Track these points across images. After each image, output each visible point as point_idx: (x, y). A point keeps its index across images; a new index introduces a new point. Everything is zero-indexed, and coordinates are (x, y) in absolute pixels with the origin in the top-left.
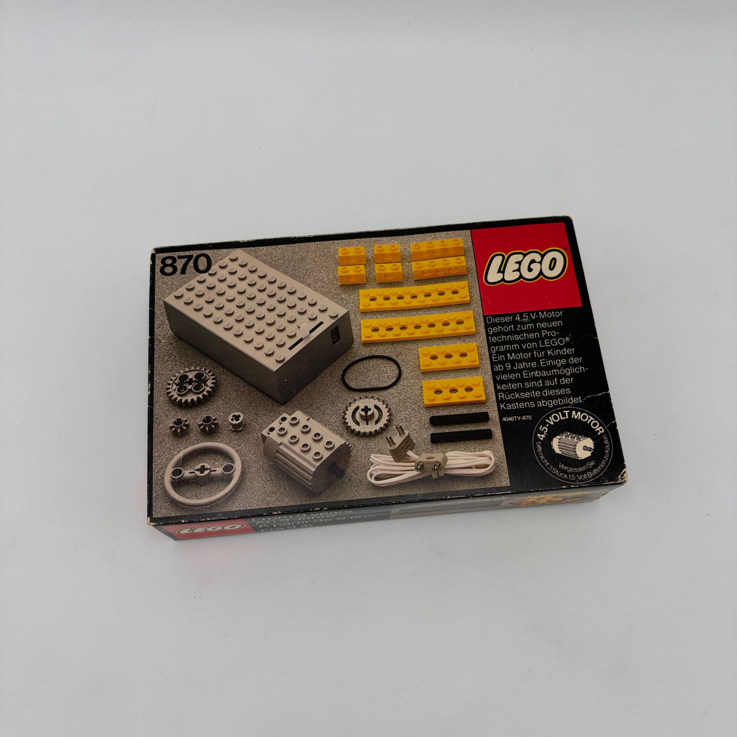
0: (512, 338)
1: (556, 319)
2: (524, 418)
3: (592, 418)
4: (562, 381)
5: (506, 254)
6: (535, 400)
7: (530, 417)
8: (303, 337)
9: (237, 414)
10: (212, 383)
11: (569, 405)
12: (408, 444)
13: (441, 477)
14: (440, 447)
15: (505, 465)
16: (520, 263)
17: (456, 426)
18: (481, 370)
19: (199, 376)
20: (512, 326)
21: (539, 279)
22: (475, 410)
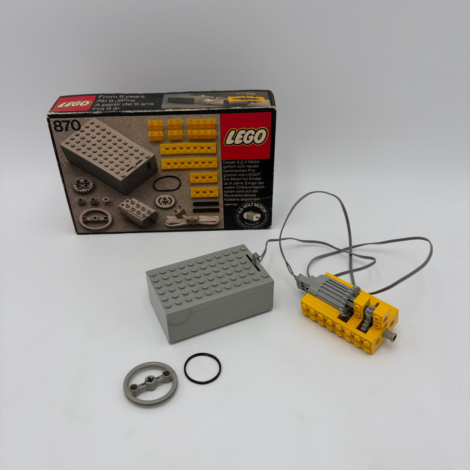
0: (234, 171)
1: (256, 164)
2: (234, 205)
3: (262, 206)
4: (253, 191)
5: (237, 130)
6: (240, 198)
7: (236, 205)
8: (133, 166)
9: (106, 198)
10: (92, 184)
11: (254, 201)
12: (183, 212)
13: (197, 225)
14: (197, 214)
15: (223, 222)
16: (243, 135)
17: (204, 206)
18: (218, 184)
19: (85, 181)
20: (235, 166)
21: (252, 144)
22: (213, 200)
